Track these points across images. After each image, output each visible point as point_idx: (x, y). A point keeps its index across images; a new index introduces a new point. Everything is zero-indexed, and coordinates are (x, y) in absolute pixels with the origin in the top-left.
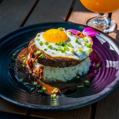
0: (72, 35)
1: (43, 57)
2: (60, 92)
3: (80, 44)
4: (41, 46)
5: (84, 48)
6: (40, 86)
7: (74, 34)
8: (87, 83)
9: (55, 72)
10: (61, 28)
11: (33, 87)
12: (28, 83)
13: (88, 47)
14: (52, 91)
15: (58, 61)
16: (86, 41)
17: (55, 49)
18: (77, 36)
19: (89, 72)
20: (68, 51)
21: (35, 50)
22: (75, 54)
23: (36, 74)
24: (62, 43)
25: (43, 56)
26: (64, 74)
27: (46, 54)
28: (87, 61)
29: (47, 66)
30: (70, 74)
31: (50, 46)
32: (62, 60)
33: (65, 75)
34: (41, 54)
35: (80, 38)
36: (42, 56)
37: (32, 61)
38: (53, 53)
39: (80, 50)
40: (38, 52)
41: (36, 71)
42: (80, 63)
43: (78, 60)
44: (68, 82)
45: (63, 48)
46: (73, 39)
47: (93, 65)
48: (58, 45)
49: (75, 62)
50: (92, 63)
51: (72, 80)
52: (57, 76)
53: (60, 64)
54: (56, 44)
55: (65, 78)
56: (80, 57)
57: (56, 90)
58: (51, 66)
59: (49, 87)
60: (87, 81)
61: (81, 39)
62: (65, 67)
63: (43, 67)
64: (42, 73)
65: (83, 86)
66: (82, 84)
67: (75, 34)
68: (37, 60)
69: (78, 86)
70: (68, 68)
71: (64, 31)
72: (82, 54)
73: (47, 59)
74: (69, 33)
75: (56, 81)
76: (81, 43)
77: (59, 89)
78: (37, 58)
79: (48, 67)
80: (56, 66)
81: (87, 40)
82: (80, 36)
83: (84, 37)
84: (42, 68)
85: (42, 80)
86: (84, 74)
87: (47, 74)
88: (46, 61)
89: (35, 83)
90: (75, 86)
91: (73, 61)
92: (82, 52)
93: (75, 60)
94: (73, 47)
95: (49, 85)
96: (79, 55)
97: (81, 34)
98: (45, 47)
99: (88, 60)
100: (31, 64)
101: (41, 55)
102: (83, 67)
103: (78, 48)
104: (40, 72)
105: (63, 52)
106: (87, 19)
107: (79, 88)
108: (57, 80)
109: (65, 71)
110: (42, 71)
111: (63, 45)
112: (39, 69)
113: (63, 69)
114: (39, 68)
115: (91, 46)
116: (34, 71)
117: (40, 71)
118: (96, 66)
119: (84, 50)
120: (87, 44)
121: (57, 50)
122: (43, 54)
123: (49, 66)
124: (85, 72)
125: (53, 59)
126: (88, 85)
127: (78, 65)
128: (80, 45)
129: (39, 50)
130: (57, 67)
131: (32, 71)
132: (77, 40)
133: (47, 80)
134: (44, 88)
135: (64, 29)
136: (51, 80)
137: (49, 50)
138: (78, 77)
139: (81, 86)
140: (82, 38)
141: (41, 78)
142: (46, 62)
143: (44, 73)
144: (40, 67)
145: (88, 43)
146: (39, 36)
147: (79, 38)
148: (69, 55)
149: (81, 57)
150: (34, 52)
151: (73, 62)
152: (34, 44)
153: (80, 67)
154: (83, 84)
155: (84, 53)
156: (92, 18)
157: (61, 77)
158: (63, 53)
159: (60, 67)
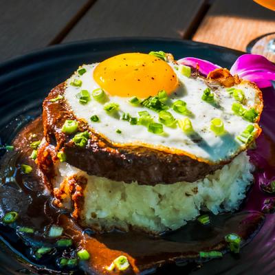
0: (194, 77)
1: (81, 144)
2: (135, 269)
3: (218, 106)
4: (82, 106)
5: (232, 119)
6: (69, 243)
7: (201, 75)
8: (234, 242)
9: (124, 197)
10: (161, 53)
11: (45, 247)
12: (30, 231)
13: (246, 118)
14: (109, 265)
15: (134, 160)
16: (241, 97)
17: (127, 118)
18: (210, 81)
19: (243, 205)
20: (174, 127)
21: (60, 119)
22: (197, 140)
23: (62, 201)
24: (153, 100)
25: (83, 141)
26: (157, 208)
27: (96, 135)
28: (238, 166)
29: (96, 174)
30: (176, 207)
31: (111, 108)
32: (149, 158)
33: (158, 212)
34: (77, 131)
35: (220, 88)
36: (79, 141)
37: (51, 156)
38: (119, 132)
39: (215, 128)
40: (69, 126)
41: (63, 192)
42: (212, 172)
43: (204, 163)
44: (169, 235)
45: (155, 116)
46: (196, 88)
47: (261, 181)
48: (142, 105)
49: (196, 169)
50: (256, 174)
51: (183, 228)
52: (131, 213)
53: (142, 173)
54: (135, 101)
55: (158, 220)
56: (215, 151)
57: (122, 262)
58: (111, 178)
59: (102, 248)
60: (234, 238)
61: (224, 92)
62: (158, 182)
63: (86, 180)
64: (80, 200)
65: (220, 254)
66: (216, 245)
67: (204, 73)
68: (61, 152)
69: (203, 254)
70: (169, 186)
71: (171, 64)
72: (222, 142)
73: (95, 150)
74: (184, 70)
75: (126, 228)
76: (222, 105)
77: (133, 260)
78: (62, 145)
79: (102, 181)
80: (128, 178)
81: (243, 96)
82: (222, 80)
83: (233, 84)
84: (81, 181)
85: (79, 220)
86: (227, 209)
87: (96, 202)
88: (92, 157)
89: (55, 232)
90: (192, 253)
91: (189, 163)
92: (222, 133)
93: (194, 162)
94: (191, 116)
95: (101, 241)
96: (210, 144)
97: (226, 75)
98: (95, 109)
99: (243, 165)
100: (48, 166)
101: (78, 136)
102: (225, 188)
103: (208, 118)
104: (73, 196)
105: (154, 129)
106: (251, 36)
107: (204, 258)
108: (130, 226)
109: (160, 196)
110: (82, 193)
111: (158, 106)
112: (73, 185)
113: (154, 191)
114: (73, 180)
115: (256, 115)
116: (57, 190)
117: (73, 192)
118: (270, 186)
119: (229, 128)
120: (244, 107)
121: (134, 121)
122: (85, 133)
123: (103, 176)
124: (230, 205)
125: (117, 151)
126: (238, 251)
127: (206, 180)
128: (218, 111)
129: (74, 118)
130: (129, 182)
131: (52, 188)
132: (208, 94)
133: (97, 225)
134: (83, 253)
135: (170, 56)
136: (110, 224)
137: (106, 119)
138: (205, 220)
139: (214, 254)
140: (226, 89)
141: (78, 214)
142: (91, 160)
143: (85, 200)
144: (75, 177)
145: (245, 104)
146: (83, 72)
147: (216, 88)
148: (176, 141)
149: (219, 150)
150: (55, 123)
151: (188, 169)
152: (60, 97)
153: (212, 185)
154: (220, 247)
155: (228, 138)
156: (266, 35)
157: (146, 216)
158: (154, 132)
159: (141, 183)
